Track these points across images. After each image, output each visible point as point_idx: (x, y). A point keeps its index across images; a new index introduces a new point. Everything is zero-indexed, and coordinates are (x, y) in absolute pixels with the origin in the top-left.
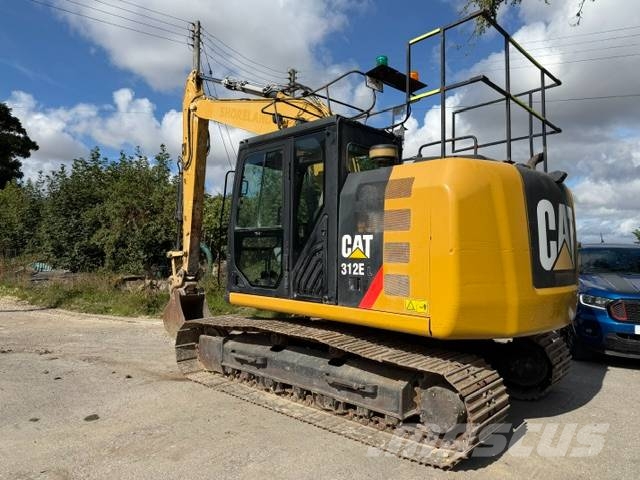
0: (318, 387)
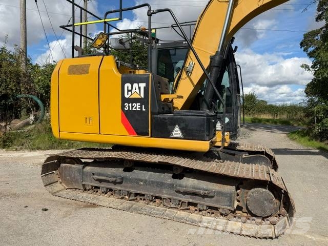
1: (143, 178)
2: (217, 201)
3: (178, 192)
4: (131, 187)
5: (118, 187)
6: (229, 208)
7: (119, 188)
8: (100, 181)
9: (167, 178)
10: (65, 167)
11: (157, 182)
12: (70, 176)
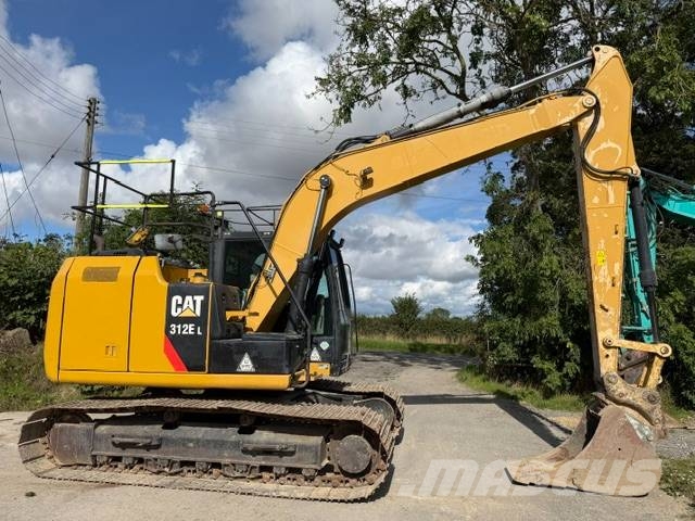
1: (194, 437)
2: (299, 460)
3: (245, 451)
4: (175, 453)
5: (152, 455)
6: (314, 466)
7: (154, 456)
8: (124, 446)
9: (231, 434)
10: (62, 429)
11: (213, 441)
12: (70, 443)
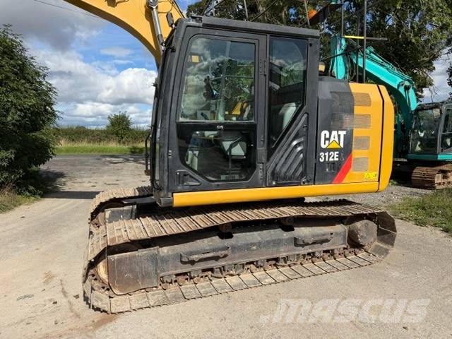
0: (284, 252)
